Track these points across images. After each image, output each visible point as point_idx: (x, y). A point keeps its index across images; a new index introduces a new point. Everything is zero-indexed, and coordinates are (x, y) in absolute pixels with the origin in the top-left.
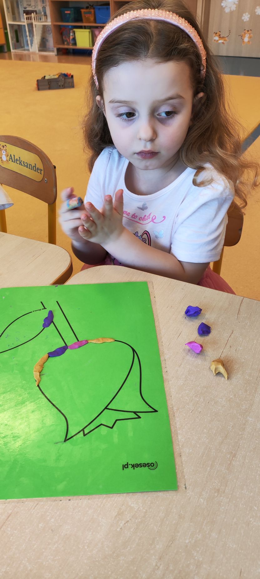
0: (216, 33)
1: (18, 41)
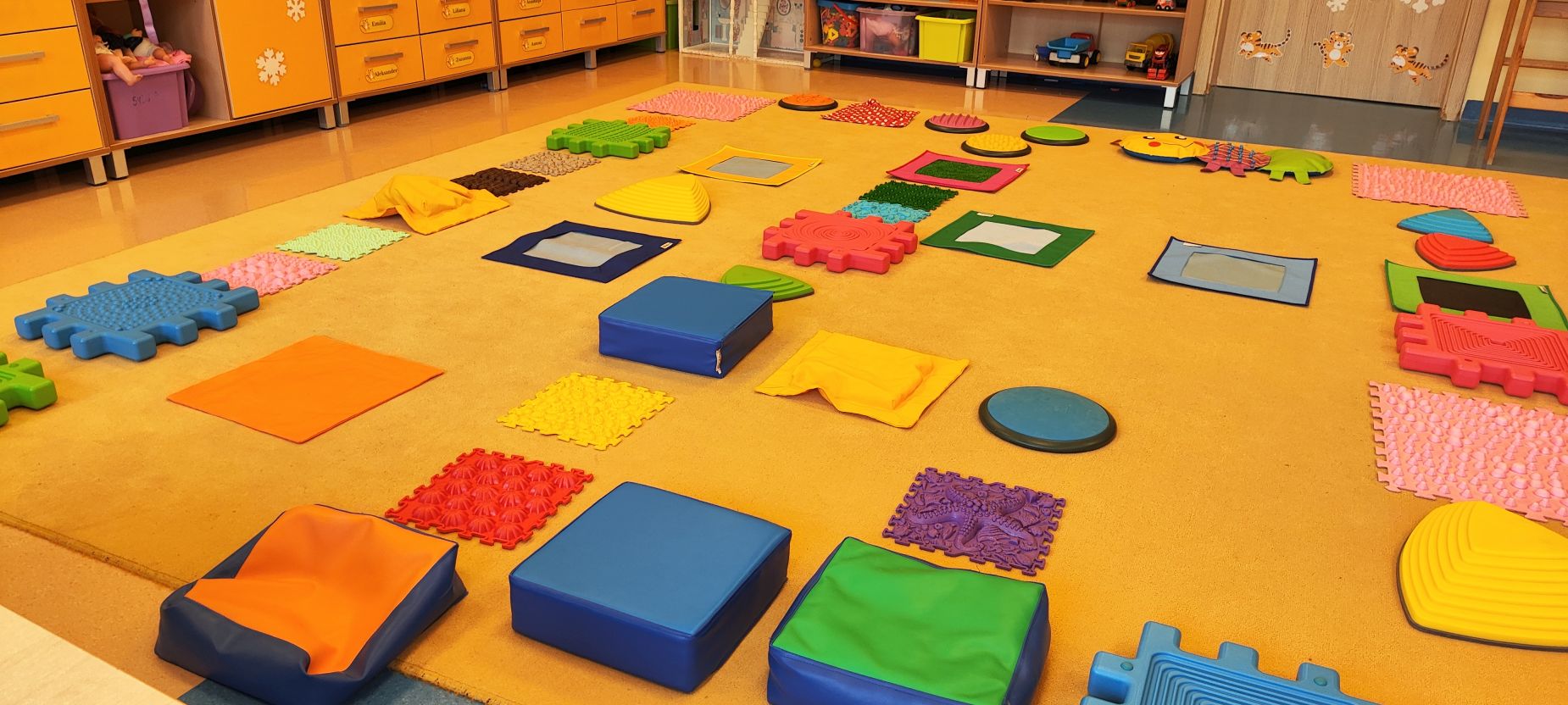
0: (1249, 35)
1: (696, 26)
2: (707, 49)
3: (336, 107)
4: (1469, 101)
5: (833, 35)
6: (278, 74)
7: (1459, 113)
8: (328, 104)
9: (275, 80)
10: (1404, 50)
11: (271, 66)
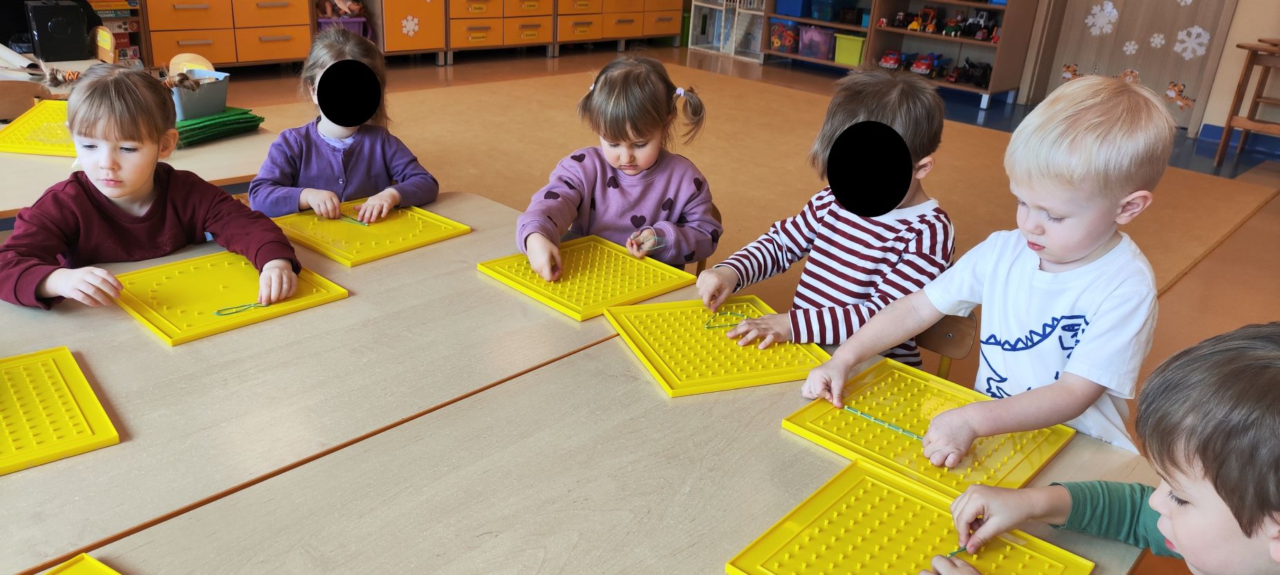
0: (1069, 67)
1: (703, 32)
2: (711, 48)
3: (446, 54)
4: (1205, 125)
5: (777, 43)
6: (414, 30)
7: (1198, 132)
8: (441, 51)
9: (411, 34)
10: (1175, 86)
11: (410, 26)
